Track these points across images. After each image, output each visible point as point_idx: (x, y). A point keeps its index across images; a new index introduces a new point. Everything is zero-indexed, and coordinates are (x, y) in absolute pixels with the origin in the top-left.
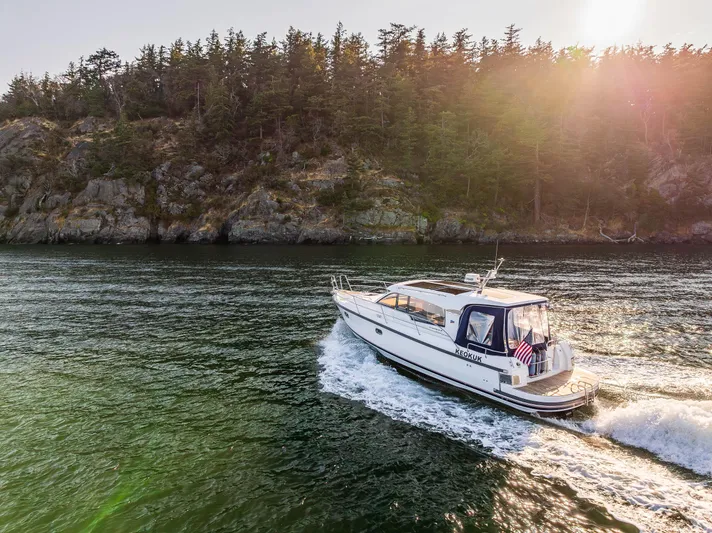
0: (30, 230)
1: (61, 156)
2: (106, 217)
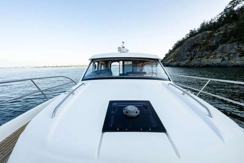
0: (195, 63)
1: (210, 40)
2: (225, 58)
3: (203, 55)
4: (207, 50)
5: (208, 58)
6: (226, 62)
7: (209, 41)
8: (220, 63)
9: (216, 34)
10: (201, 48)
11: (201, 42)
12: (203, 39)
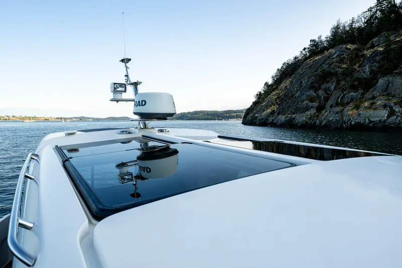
0: (331, 119)
1: (357, 65)
2: (394, 108)
3: (346, 100)
4: (354, 88)
5: (357, 107)
6: (399, 118)
7: (356, 67)
8: (385, 121)
9: (368, 53)
10: (338, 82)
11: (337, 69)
12: (342, 61)
